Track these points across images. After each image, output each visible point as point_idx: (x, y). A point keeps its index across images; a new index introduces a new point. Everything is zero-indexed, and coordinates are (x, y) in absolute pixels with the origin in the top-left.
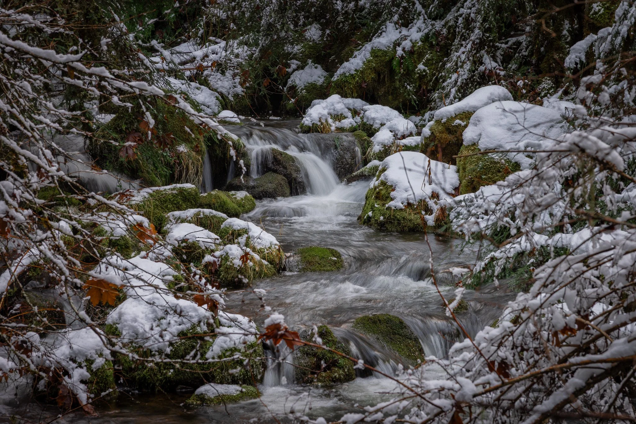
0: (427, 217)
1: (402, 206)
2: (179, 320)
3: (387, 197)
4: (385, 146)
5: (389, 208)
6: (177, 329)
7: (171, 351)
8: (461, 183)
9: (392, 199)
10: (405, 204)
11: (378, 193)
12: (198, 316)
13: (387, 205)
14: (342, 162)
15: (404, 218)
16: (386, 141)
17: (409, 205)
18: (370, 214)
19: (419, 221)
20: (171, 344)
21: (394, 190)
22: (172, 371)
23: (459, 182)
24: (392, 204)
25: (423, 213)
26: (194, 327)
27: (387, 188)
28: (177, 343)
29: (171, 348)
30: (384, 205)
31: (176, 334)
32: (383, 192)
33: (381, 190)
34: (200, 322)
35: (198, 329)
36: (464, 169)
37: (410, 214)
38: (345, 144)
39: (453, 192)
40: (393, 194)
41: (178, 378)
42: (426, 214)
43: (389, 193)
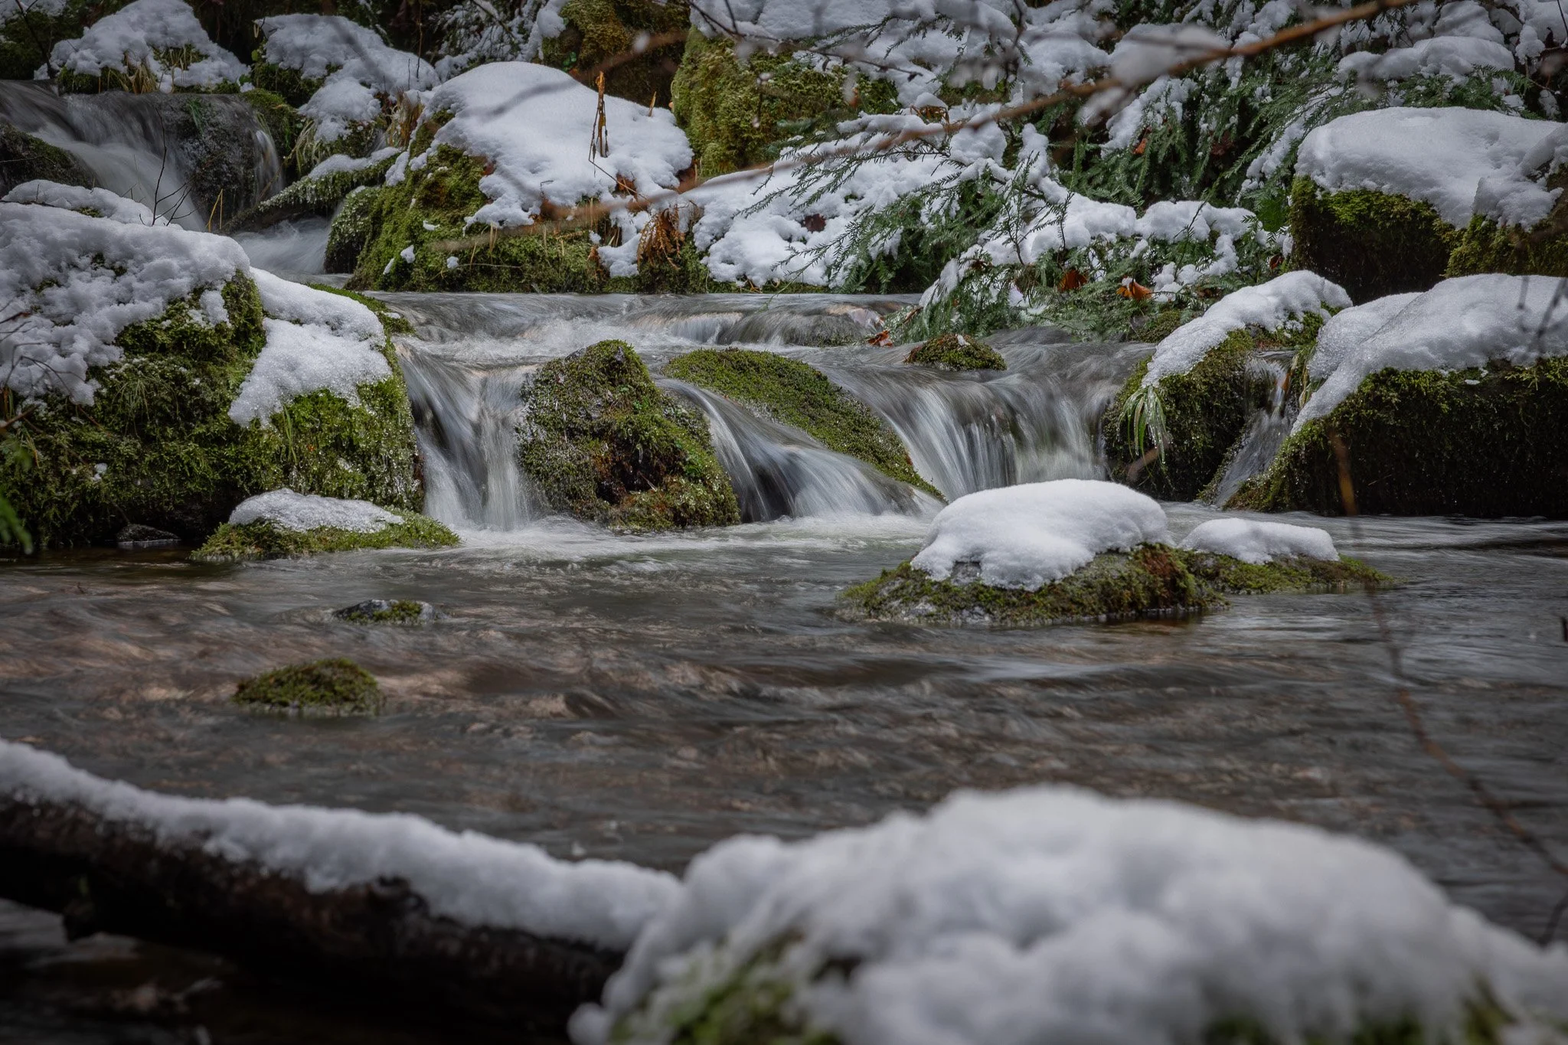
0: (608, 251)
1: (525, 217)
2: (117, 288)
3: (468, 196)
4: (353, 124)
5: (479, 228)
6: (115, 318)
7: (97, 394)
8: (698, 154)
9: (486, 199)
10: (536, 209)
11: (433, 186)
12: (194, 269)
13: (470, 220)
14: (217, 174)
15: (532, 255)
16: (357, 110)
17: (548, 213)
18: (408, 253)
19: (584, 263)
20: (95, 372)
21: (488, 171)
22: (102, 468)
23: (690, 152)
24: (489, 212)
25: (595, 237)
26: (175, 305)
27: (466, 168)
28: (114, 365)
29: (95, 384)
30: (455, 221)
31: (112, 334)
32: (451, 182)
33: (444, 175)
34: (198, 292)
35: (196, 317)
36: (710, 109)
37: (552, 242)
38: (220, 119)
39: (676, 182)
40: (487, 182)
41: (126, 495)
42: (603, 243)
43: (475, 182)
